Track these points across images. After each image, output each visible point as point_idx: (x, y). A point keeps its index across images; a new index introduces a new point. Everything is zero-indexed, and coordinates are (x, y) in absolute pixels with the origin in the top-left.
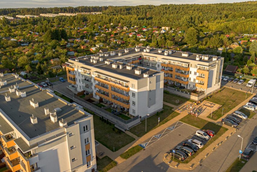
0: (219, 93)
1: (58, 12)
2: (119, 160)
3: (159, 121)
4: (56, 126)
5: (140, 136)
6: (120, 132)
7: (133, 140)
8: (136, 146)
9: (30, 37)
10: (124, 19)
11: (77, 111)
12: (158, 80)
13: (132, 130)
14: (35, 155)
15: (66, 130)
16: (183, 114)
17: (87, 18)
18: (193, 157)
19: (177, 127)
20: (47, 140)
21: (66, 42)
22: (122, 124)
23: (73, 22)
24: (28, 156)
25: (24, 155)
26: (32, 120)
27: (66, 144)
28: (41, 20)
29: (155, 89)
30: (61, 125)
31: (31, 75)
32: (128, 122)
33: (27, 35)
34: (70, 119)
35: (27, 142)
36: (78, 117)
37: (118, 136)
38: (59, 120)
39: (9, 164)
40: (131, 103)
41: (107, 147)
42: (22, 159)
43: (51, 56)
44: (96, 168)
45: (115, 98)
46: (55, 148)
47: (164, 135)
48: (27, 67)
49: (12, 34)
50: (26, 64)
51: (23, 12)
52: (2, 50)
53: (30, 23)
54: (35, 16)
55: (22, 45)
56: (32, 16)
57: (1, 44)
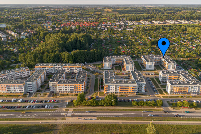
6: (141, 70)
13: (143, 70)
15: (130, 64)
16: (156, 71)
26: (128, 63)
29: (151, 65)
33: (147, 39)
39: (124, 67)
40: (146, 66)
45: (144, 65)
48: (136, 54)
49: (141, 38)
50: (136, 53)
51: (157, 19)
52: (134, 46)
53: (154, 29)
54: (162, 23)
55: (141, 45)
56: (160, 22)
57: (134, 44)
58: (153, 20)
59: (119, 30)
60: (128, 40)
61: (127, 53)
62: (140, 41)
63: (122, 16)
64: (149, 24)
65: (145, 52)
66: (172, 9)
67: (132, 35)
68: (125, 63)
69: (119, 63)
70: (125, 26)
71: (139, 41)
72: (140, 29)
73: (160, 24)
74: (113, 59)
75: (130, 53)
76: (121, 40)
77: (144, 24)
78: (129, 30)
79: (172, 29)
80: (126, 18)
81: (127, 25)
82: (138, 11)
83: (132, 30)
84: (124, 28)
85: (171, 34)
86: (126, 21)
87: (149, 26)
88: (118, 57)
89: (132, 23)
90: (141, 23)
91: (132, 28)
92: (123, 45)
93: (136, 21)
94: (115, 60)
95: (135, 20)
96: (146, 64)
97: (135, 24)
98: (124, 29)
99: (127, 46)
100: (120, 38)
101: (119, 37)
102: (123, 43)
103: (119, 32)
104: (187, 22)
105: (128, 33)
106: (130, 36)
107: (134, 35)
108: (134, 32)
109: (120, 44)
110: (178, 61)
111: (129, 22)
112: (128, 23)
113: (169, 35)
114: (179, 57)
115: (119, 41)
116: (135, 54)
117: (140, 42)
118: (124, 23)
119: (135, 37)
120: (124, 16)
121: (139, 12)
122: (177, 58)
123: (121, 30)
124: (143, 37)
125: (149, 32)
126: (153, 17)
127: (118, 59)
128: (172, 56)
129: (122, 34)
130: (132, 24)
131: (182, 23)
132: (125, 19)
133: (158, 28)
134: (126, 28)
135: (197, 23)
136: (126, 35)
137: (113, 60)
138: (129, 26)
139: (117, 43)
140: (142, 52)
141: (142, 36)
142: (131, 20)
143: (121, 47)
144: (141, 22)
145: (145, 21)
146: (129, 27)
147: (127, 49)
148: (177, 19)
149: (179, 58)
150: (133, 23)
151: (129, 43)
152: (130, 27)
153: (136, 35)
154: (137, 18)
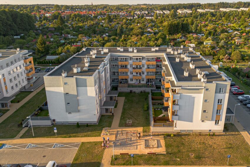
23: (229, 17)
78: (149, 18)
89: (163, 12)
110: (239, 74)
114: (244, 60)
122: (238, 62)
128: (221, 57)
149: (244, 63)
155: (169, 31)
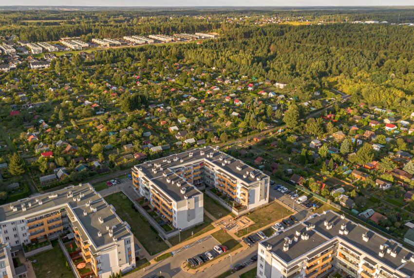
0: (264, 208)
1: (148, 32)
2: (152, 262)
3: (192, 234)
4: (111, 240)
5: (173, 245)
6: (161, 240)
7: (168, 248)
8: (167, 253)
9: (107, 96)
10: (232, 60)
11: (125, 229)
12: (196, 200)
13: (170, 240)
14: (99, 256)
15: (116, 243)
16: (217, 228)
17: (184, 54)
18: (202, 265)
19: (206, 240)
20: (105, 248)
21: (145, 113)
22: (164, 233)
24: (95, 256)
25: (94, 256)
26: (99, 235)
27: (116, 251)
28: (123, 55)
29: (194, 208)
30: (114, 240)
31: (103, 165)
32: (167, 234)
33: (104, 91)
34: (120, 235)
35: (95, 249)
36: (125, 234)
37: (159, 243)
38: (113, 236)
39: (84, 257)
40: (174, 218)
41: (148, 252)
42: (92, 257)
43: (125, 140)
44: (135, 266)
45: (164, 210)
46: (108, 253)
47: (192, 246)
48: (100, 155)
49: (87, 89)
50: (99, 152)
51: (101, 34)
52: (76, 123)
53: (109, 61)
54: (117, 42)
55: (97, 113)
56: (113, 42)
57: (75, 112)
58: (93, 37)
59: (6, 70)
60: (47, 101)
61: (65, 159)
62: (88, 99)
63: (5, 31)
64: (86, 48)
65: (127, 143)
66: (119, 15)
67: (55, 83)
68: (86, 244)
69: (47, 232)
70: (21, 57)
71: (87, 102)
72: (68, 63)
73: (114, 45)
74: (13, 223)
75: (77, 154)
76: (23, 103)
77: (73, 48)
78: (38, 66)
79: (150, 56)
80: (18, 35)
81: (26, 53)
82: (43, 17)
83: (46, 66)
84: (20, 62)
85: (160, 70)
86: (18, 42)
87: (89, 51)
88: (36, 207)
89: (40, 46)
90: (66, 47)
91: (45, 62)
92: (37, 126)
93: (49, 42)
94: (23, 225)
95: (44, 41)
96: (175, 208)
97: (49, 49)
98: (19, 67)
99: (52, 125)
100: (17, 98)
101: (10, 95)
102: (33, 116)
103: (7, 78)
104: (170, 39)
105: (38, 77)
106: (48, 87)
107: (60, 83)
108: (54, 72)
109: (26, 124)
111: (28, 45)
112: (27, 49)
113: (155, 72)
115: (13, 108)
116: (95, 157)
117: (91, 105)
118: (14, 47)
119: (67, 88)
120: (11, 31)
121: (48, 21)
122: (225, 142)
123: (13, 69)
124: (93, 86)
125: (100, 70)
126: (90, 31)
127: (41, 218)
129: (18, 83)
130: (41, 49)
131: (160, 41)
132: (15, 37)
133: (118, 57)
134: (27, 61)
135: (188, 40)
136: (33, 83)
137: (15, 229)
138: (35, 56)
139: (11, 120)
140: (117, 141)
141: (86, 82)
142: (33, 39)
143: (30, 136)
144: (64, 43)
145: (73, 41)
146: (35, 59)
147: (58, 139)
148: (147, 34)
149: (231, 142)
150: (43, 48)
151: (57, 115)
152: (37, 59)
153: (66, 82)
154: (48, 34)
155: (129, 108)
